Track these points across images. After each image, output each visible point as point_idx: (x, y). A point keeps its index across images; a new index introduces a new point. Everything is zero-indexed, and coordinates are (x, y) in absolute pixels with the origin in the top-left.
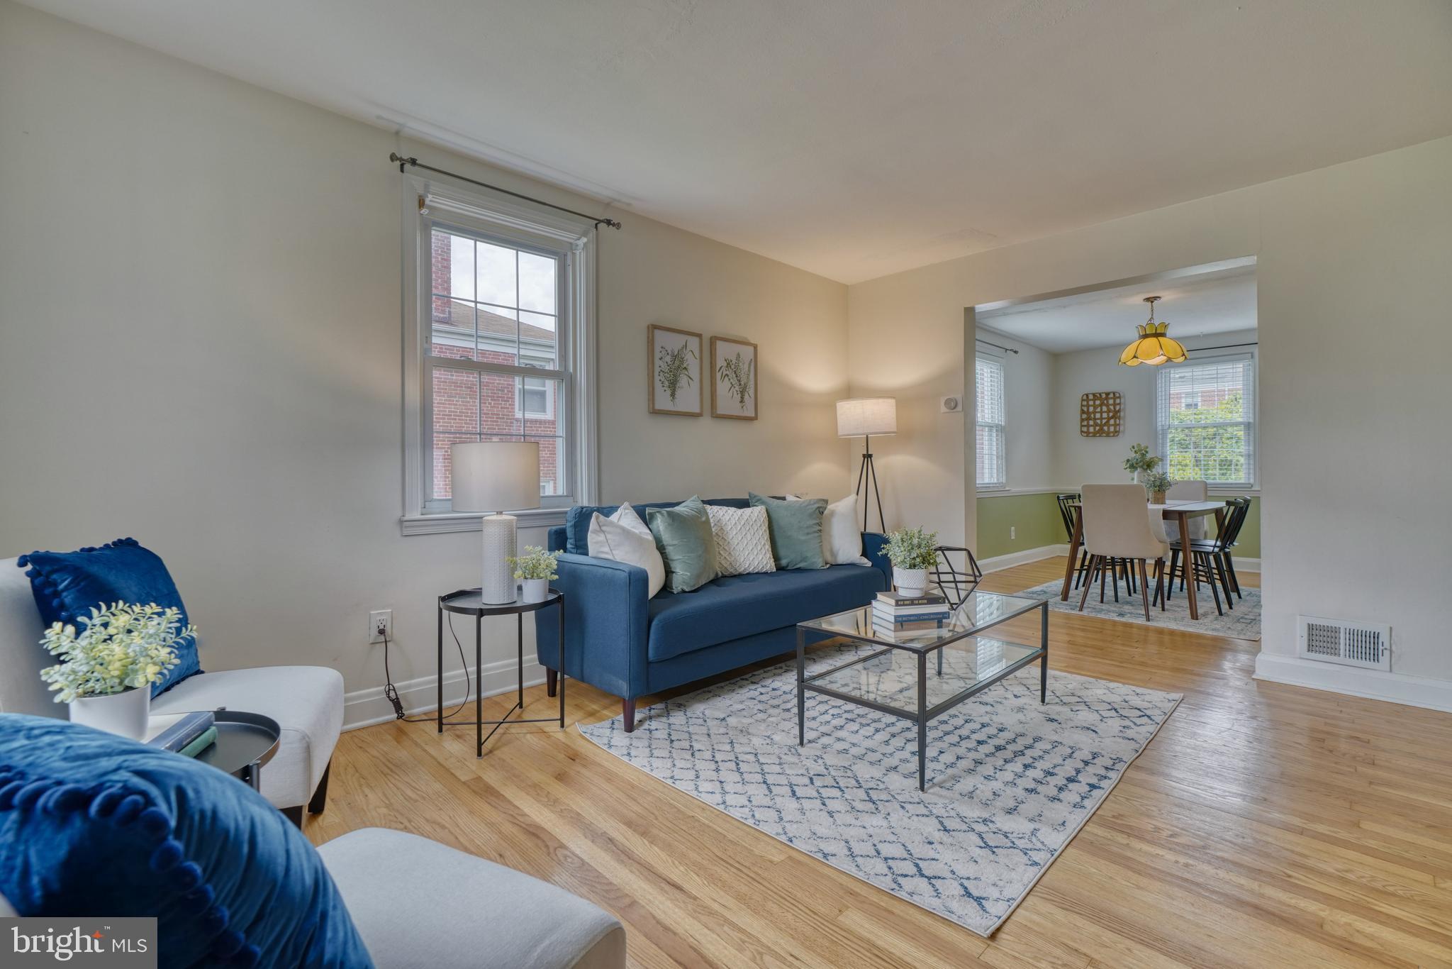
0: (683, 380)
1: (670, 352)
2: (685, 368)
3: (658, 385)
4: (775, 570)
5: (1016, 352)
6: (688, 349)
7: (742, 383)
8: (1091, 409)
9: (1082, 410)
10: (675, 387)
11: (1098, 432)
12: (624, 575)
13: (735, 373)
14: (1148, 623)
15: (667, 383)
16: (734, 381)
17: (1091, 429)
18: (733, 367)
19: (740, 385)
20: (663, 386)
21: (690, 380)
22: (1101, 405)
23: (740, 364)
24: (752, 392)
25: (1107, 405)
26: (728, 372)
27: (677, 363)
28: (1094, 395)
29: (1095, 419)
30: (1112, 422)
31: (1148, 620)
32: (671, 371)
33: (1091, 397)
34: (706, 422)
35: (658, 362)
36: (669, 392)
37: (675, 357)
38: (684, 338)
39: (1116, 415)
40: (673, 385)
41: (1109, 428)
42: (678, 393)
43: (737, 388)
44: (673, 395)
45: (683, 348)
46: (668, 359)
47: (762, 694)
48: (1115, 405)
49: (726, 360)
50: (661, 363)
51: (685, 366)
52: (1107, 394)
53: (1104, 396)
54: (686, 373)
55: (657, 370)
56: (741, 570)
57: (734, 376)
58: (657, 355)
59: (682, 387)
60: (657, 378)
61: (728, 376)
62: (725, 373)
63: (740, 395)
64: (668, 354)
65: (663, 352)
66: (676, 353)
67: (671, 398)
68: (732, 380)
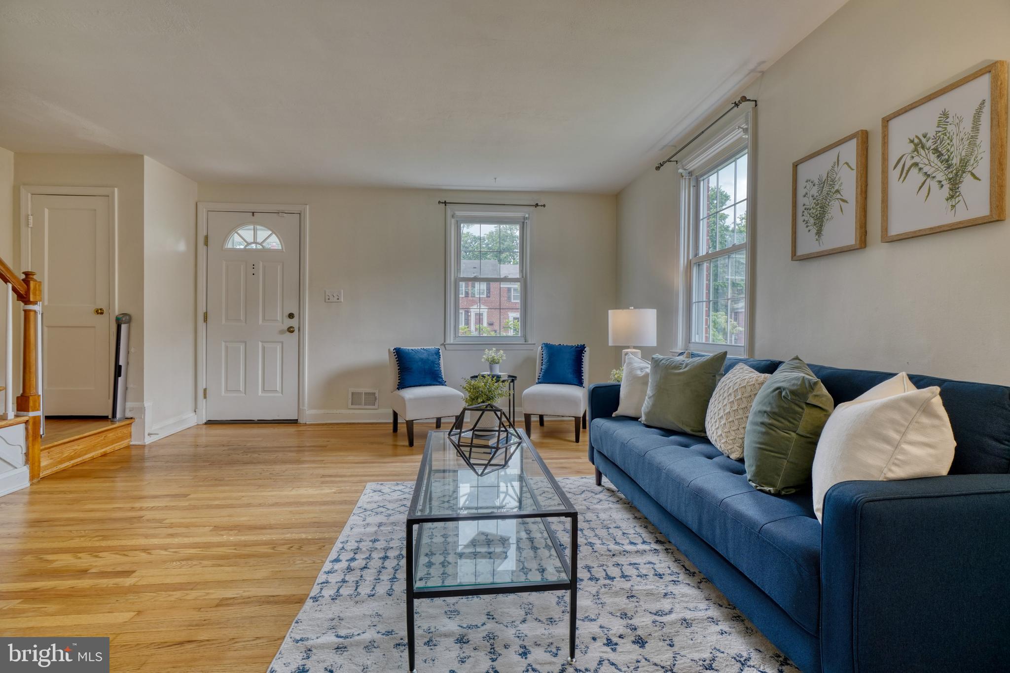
0: (834, 206)
1: (816, 182)
2: (838, 191)
3: (801, 226)
6: (841, 163)
7: (956, 161)
10: (822, 221)
13: (936, 150)
15: (812, 221)
18: (929, 144)
19: (948, 167)
20: (807, 226)
21: (843, 204)
23: (949, 129)
24: (983, 165)
26: (917, 160)
27: (826, 189)
32: (819, 203)
35: (801, 200)
36: (814, 230)
37: (822, 184)
38: (836, 151)
40: (820, 221)
42: (827, 227)
43: (940, 176)
44: (819, 233)
45: (833, 167)
46: (814, 191)
49: (912, 141)
50: (806, 200)
51: (836, 188)
54: (839, 196)
55: (800, 209)
57: (933, 157)
58: (800, 193)
59: (833, 217)
60: (800, 219)
61: (916, 164)
62: (909, 163)
63: (947, 186)
64: (814, 185)
65: (809, 185)
66: (825, 177)
67: (817, 237)
68: (926, 169)
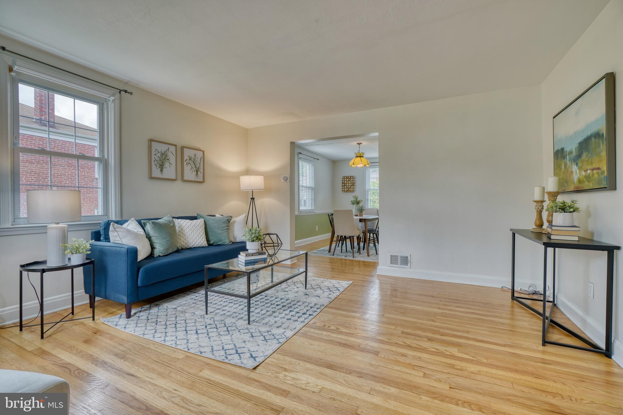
0: (167, 165)
1: (160, 152)
2: (168, 159)
3: (153, 166)
4: (207, 245)
5: (318, 160)
6: (169, 151)
7: (197, 167)
8: (345, 182)
9: (343, 182)
10: (163, 167)
11: (347, 191)
12: (125, 250)
13: (193, 162)
14: (353, 259)
15: (158, 165)
16: (193, 166)
17: (346, 190)
18: (192, 160)
19: (196, 168)
20: (156, 167)
21: (170, 165)
22: (349, 181)
23: (196, 159)
24: (202, 170)
25: (351, 181)
26: (190, 162)
27: (164, 157)
28: (346, 177)
29: (347, 186)
30: (352, 187)
31: (354, 258)
32: (160, 160)
33: (345, 178)
34: (179, 183)
35: (153, 156)
36: (159, 169)
37: (162, 154)
38: (167, 146)
39: (353, 184)
40: (162, 167)
41: (351, 189)
42: (164, 170)
43: (194, 169)
44: (161, 171)
45: (167, 150)
46: (159, 155)
47: (197, 296)
48: (353, 181)
49: (189, 157)
50: (155, 156)
51: (168, 158)
52: (351, 177)
53: (349, 177)
54: (169, 161)
55: (153, 159)
56: (191, 246)
57: (193, 163)
58: (153, 153)
59: (166, 168)
60: (153, 163)
61: (190, 163)
62: (188, 162)
63: (196, 172)
64: (159, 153)
65: (157, 152)
66: (163, 152)
67: (161, 172)
68: (192, 166)
